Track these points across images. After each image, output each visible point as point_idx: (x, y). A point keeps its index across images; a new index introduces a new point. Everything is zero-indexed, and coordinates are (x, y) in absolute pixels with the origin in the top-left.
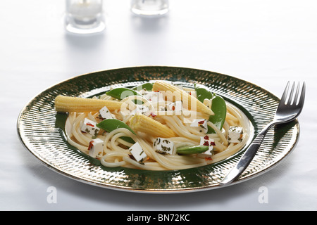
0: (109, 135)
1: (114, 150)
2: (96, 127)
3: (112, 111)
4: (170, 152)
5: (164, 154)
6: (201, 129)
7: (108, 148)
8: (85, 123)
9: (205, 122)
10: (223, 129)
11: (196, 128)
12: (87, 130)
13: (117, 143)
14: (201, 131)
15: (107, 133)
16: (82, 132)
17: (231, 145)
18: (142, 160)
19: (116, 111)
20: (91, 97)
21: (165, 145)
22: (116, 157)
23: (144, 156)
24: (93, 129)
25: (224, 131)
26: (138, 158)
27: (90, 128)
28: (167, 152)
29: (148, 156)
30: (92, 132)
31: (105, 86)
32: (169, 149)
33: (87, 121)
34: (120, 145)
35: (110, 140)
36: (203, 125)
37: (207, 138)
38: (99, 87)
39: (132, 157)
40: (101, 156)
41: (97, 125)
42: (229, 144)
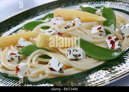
0: (29, 58)
1: (37, 68)
2: (18, 55)
3: (28, 40)
4: (81, 57)
5: (76, 60)
6: (101, 33)
7: (31, 67)
8: (9, 54)
9: (102, 27)
10: (116, 29)
11: (96, 34)
12: (12, 59)
13: (37, 62)
14: (101, 35)
15: (27, 57)
16: (9, 61)
17: (126, 38)
18: (61, 70)
19: (31, 39)
20: (11, 34)
21: (75, 53)
22: (40, 73)
23: (61, 66)
24: (16, 57)
25: (117, 30)
26: (57, 69)
27: (13, 56)
28: (79, 58)
29: (64, 65)
30: (17, 59)
31: (19, 24)
32: (80, 55)
33: (10, 52)
34: (41, 63)
35: (31, 61)
36: (101, 30)
37: (110, 38)
38: (15, 26)
39: (52, 69)
40: (27, 75)
41: (19, 53)
42: (124, 38)
